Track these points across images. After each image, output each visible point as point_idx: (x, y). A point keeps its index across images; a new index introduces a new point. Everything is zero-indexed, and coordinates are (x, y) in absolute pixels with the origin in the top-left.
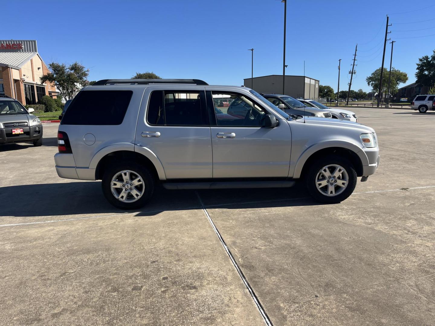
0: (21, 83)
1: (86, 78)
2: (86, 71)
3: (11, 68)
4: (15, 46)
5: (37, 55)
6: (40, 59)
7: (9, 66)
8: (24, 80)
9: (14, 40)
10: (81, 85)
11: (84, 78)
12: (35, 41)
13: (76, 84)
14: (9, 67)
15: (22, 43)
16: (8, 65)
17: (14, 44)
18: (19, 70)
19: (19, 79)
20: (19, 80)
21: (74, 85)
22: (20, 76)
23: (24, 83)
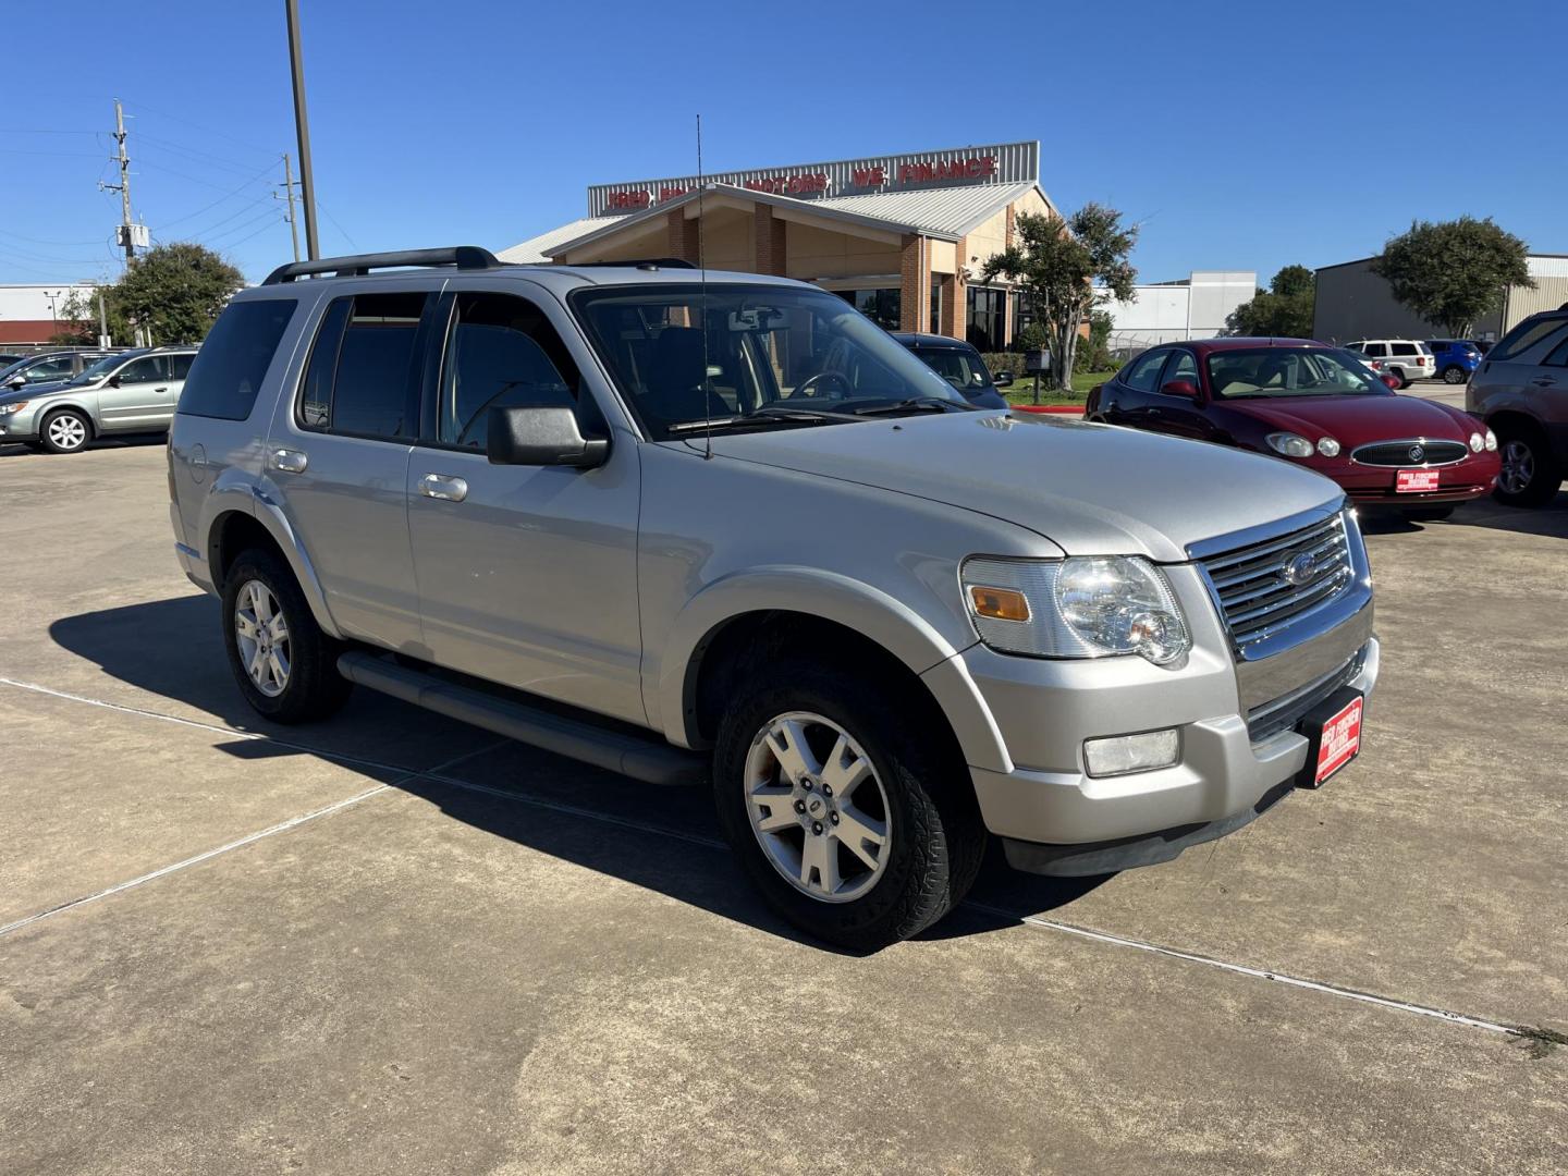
0: (957, 283)
1: (1125, 257)
2: (1128, 233)
3: (929, 238)
4: (975, 167)
5: (1036, 188)
6: (1043, 198)
7: (920, 232)
8: (970, 275)
9: (974, 146)
10: (1105, 282)
11: (1116, 257)
12: (1033, 145)
13: (1086, 279)
14: (921, 236)
15: (996, 154)
16: (917, 229)
17: (974, 159)
18: (956, 243)
19: (952, 270)
20: (953, 275)
21: (1083, 281)
22: (957, 262)
23: (968, 282)
